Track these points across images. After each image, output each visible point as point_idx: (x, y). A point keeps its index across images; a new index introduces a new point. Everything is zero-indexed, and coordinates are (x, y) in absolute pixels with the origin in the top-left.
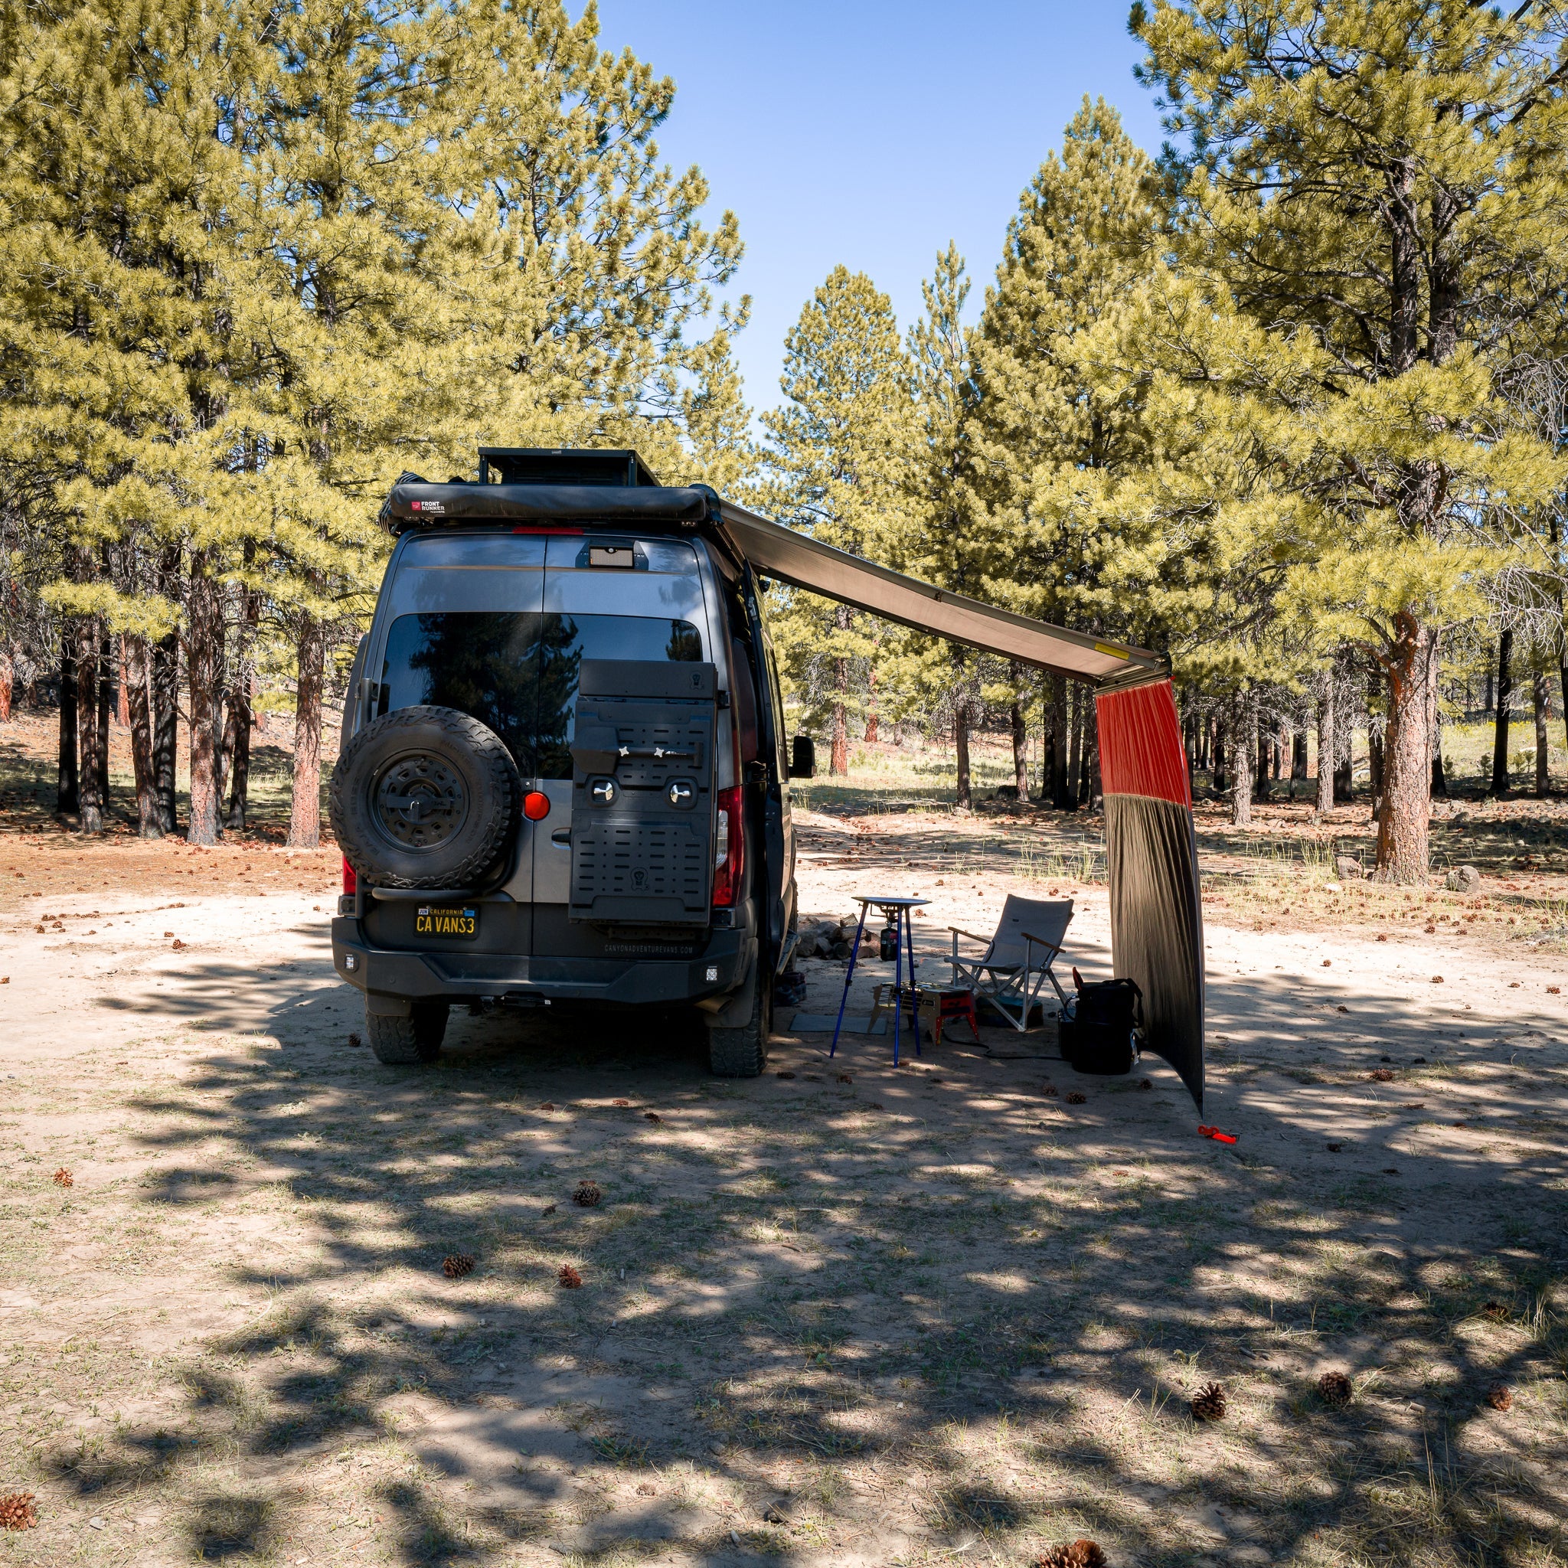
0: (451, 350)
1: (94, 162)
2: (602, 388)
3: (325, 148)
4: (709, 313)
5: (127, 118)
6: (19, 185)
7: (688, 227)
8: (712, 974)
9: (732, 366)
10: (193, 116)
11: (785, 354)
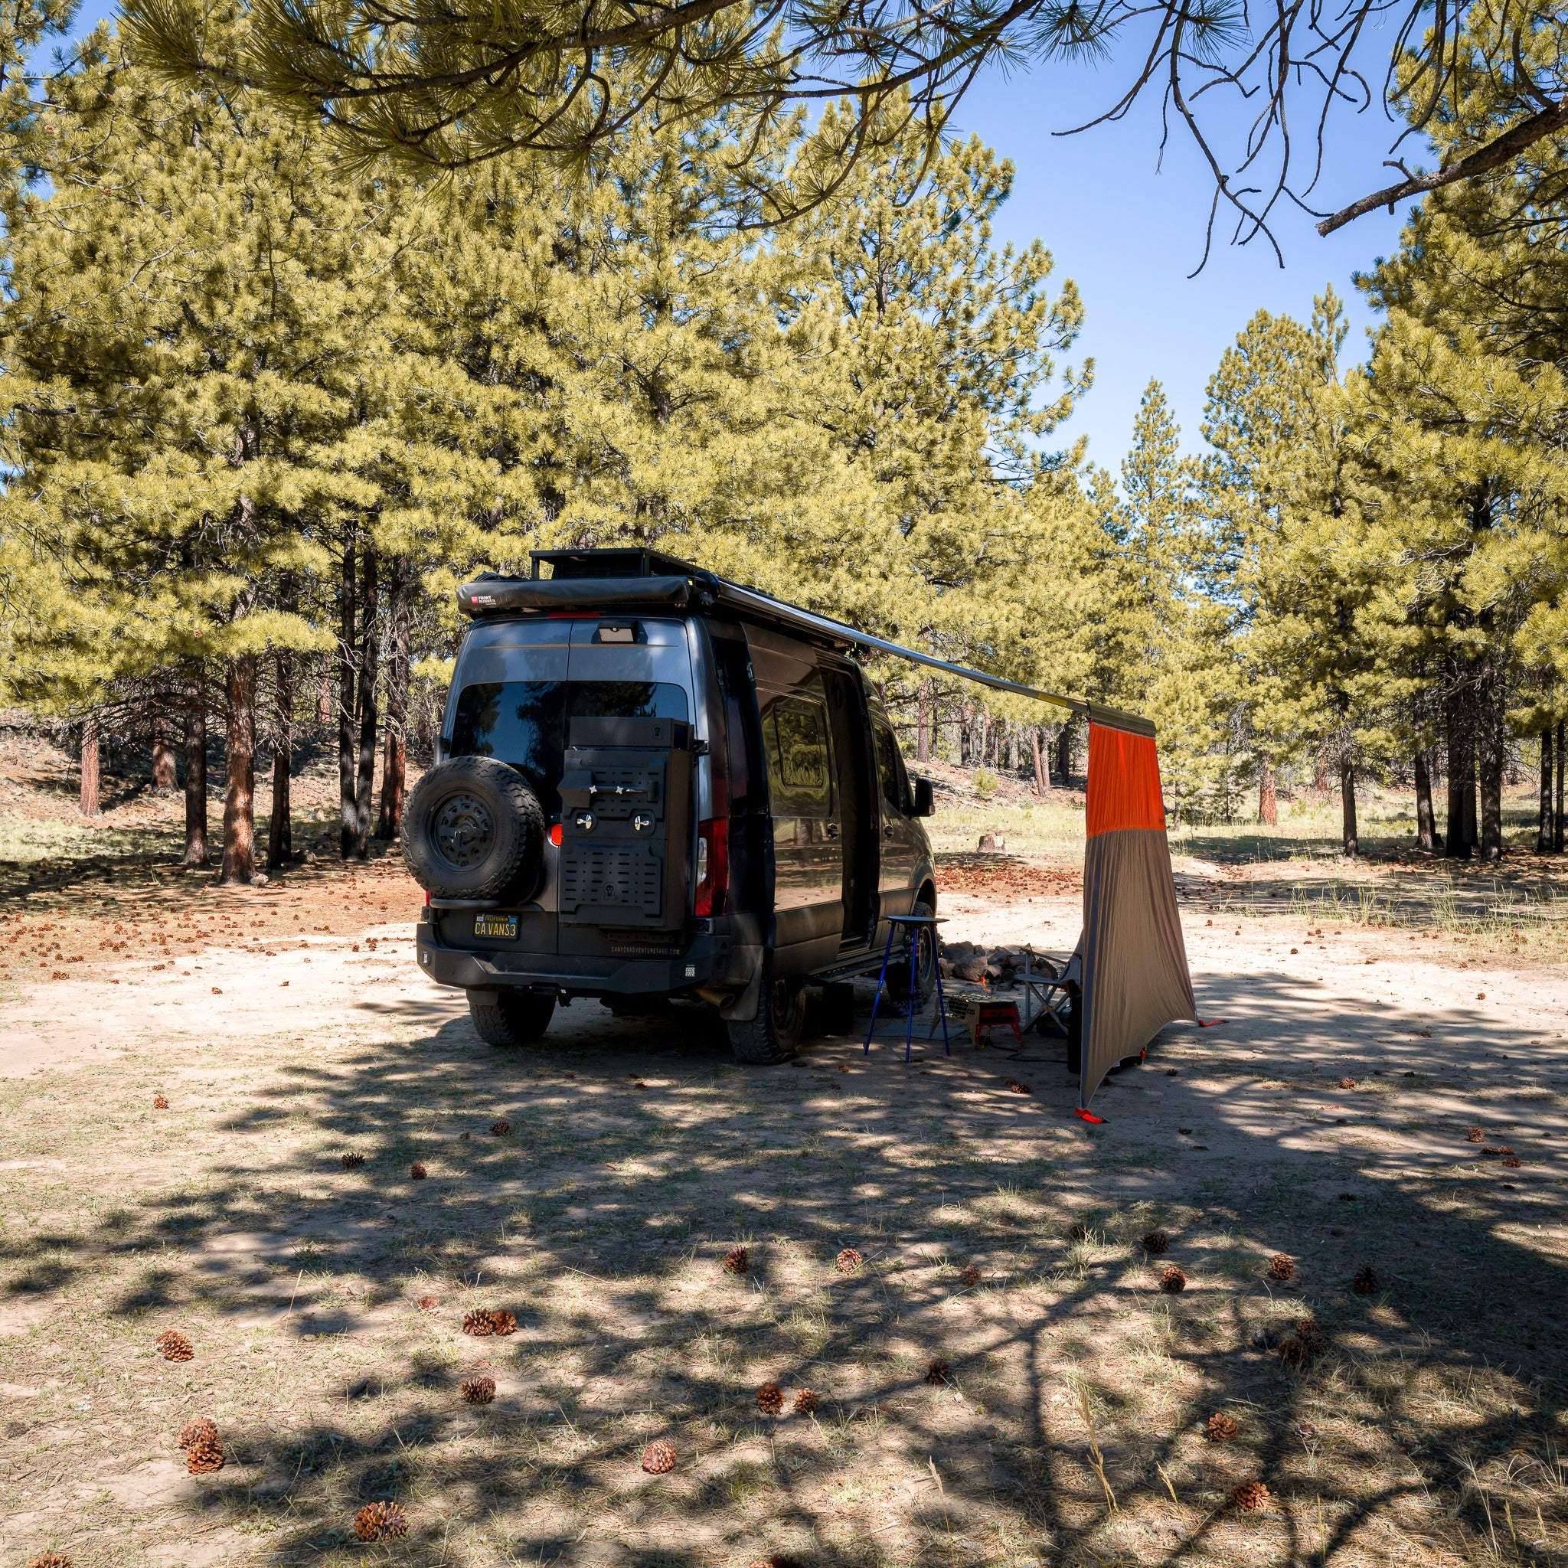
0: (757, 439)
1: (457, 299)
2: (939, 458)
3: (651, 266)
4: (1052, 379)
5: (480, 259)
6: (397, 323)
7: (1032, 299)
8: (690, 972)
9: (1166, 417)
10: (534, 250)
11: (1206, 401)
